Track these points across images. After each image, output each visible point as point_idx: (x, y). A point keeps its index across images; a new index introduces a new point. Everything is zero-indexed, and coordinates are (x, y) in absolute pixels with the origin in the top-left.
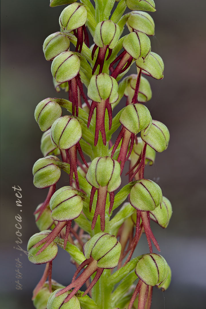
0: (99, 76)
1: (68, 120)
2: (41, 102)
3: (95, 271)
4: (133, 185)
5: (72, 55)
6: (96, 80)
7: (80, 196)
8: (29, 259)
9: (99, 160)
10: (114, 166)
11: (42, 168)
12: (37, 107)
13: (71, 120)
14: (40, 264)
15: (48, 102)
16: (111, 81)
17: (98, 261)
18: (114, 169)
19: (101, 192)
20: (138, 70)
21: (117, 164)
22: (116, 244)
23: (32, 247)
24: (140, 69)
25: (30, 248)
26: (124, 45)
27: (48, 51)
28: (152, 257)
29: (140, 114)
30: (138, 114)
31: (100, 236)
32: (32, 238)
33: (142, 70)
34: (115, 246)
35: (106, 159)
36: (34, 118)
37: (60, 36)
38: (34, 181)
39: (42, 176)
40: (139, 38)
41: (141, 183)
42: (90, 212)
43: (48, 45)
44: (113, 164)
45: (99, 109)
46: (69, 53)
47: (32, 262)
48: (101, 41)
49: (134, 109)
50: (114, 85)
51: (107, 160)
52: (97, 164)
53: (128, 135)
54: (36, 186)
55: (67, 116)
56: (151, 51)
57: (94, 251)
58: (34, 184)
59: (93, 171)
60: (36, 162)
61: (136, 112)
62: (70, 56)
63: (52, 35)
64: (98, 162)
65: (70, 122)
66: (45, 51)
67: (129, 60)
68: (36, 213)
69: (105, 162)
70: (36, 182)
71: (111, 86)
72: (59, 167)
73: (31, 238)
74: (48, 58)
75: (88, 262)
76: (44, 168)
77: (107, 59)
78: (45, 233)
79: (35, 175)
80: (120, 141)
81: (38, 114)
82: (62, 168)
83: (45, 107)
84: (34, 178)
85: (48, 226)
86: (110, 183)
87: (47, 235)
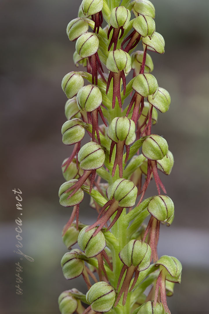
0: (115, 52)
1: (91, 88)
2: (67, 75)
3: (116, 210)
4: (145, 140)
5: (92, 35)
6: (114, 55)
7: (102, 149)
8: (60, 203)
9: (117, 120)
10: (130, 123)
11: (69, 128)
12: (63, 79)
13: (93, 88)
14: (70, 206)
15: (73, 74)
16: (125, 55)
17: (119, 201)
18: (131, 126)
19: (119, 146)
20: (144, 46)
21: (132, 122)
22: (134, 188)
23: (63, 193)
24: (146, 45)
25: (61, 194)
26: (134, 27)
27: (71, 33)
28: (161, 198)
29: (149, 81)
30: (147, 82)
31: (121, 181)
32: (63, 186)
33: (147, 46)
34: (133, 189)
35: (124, 118)
36: (62, 88)
37: (80, 21)
38: (63, 139)
39: (70, 135)
40: (146, 20)
41: (151, 138)
42: (110, 163)
43: (71, 29)
44: (129, 122)
45: (115, 79)
46: (90, 34)
47: (63, 205)
48: (117, 23)
49: (144, 78)
50: (128, 58)
51: (125, 120)
52: (116, 123)
53: (139, 99)
54: (65, 143)
55: (90, 85)
56: (156, 31)
57: (116, 193)
58: (63, 142)
59: (114, 129)
60: (64, 124)
61: (146, 80)
62: (91, 36)
63: (73, 20)
64: (118, 121)
65: (93, 90)
66: (68, 33)
67: (137, 38)
68: (62, 167)
69: (123, 120)
70: (64, 140)
71: (126, 59)
72: (84, 127)
73: (61, 186)
74: (72, 39)
75: (110, 203)
76: (71, 128)
77: (120, 38)
78: (73, 181)
79: (64, 134)
80: (133, 104)
81: (65, 84)
82: (86, 128)
83: (71, 78)
84: (63, 136)
85: (73, 177)
86: (127, 138)
87: (75, 183)
